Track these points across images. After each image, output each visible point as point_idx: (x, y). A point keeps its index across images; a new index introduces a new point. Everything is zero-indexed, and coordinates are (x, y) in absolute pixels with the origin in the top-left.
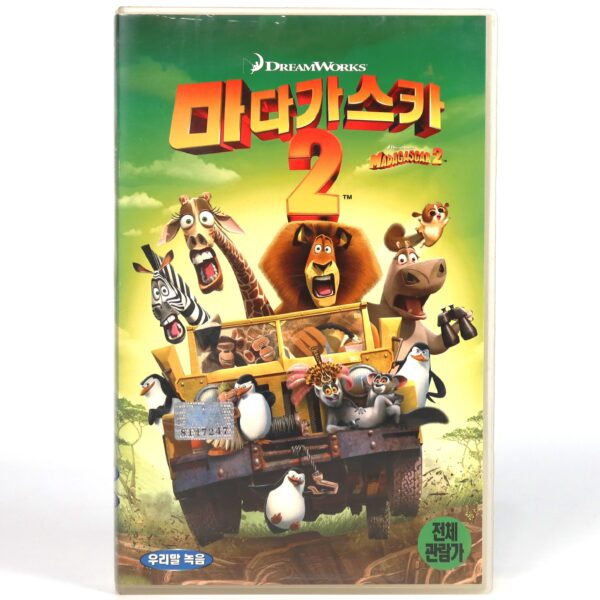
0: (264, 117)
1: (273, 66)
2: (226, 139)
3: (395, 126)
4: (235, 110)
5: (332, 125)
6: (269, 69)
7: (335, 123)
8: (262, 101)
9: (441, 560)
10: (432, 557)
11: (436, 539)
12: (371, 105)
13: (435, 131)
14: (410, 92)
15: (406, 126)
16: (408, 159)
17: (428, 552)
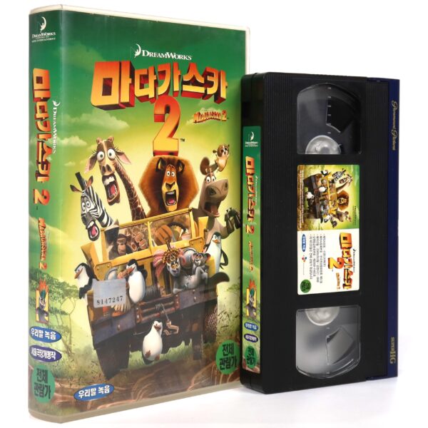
0: (142, 87)
1: (146, 53)
2: (122, 101)
3: (205, 96)
4: (126, 81)
5: (176, 93)
6: (144, 55)
7: (177, 92)
8: (141, 76)
9: (227, 368)
10: (223, 366)
11: (224, 355)
12: (194, 82)
13: (223, 100)
14: (212, 75)
15: (210, 95)
16: (211, 117)
17: (221, 364)
